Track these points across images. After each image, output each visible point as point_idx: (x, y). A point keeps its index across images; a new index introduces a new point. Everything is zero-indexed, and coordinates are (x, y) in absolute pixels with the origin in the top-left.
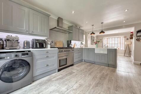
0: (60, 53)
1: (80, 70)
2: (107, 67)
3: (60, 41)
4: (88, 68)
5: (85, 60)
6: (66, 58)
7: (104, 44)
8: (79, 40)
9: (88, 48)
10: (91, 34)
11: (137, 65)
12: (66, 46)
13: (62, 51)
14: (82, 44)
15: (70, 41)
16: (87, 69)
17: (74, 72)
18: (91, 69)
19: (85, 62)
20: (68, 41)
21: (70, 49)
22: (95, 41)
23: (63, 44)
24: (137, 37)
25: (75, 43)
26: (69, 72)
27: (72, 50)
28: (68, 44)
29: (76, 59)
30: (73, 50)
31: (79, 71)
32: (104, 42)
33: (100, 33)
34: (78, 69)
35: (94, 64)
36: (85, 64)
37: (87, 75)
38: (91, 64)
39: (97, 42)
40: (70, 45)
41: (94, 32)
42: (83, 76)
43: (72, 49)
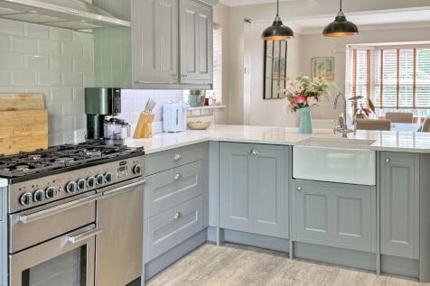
0: (24, 219)
2: (372, 277)
3: (23, 96)
5: (222, 230)
6: (84, 248)
7: (349, 95)
8: (178, 81)
10: (267, 34)
12: (79, 137)
13: (42, 200)
14: (200, 100)
15: (113, 96)
20: (91, 95)
21: (111, 168)
22: (294, 86)
23: (51, 118)
25: (149, 106)
27: (128, 173)
28: (90, 118)
29: (157, 234)
30: (136, 170)
32: (349, 80)
35: (290, 260)
36: (224, 263)
38: (266, 258)
39: (306, 95)
40: (111, 129)
41: (285, 24)
43: (130, 162)
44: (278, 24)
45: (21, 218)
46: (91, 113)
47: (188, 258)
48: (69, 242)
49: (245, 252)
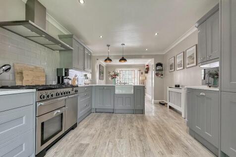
1: (97, 134)
4: (110, 124)
5: (96, 109)
6: (62, 114)
8: (84, 70)
9: (97, 85)
10: (106, 60)
11: (157, 104)
15: (67, 70)
16: (108, 127)
17: (88, 145)
18: (115, 124)
19: (96, 112)
22: (112, 73)
24: (157, 70)
25: (76, 76)
26: (73, 148)
28: (59, 77)
29: (81, 110)
30: (76, 91)
31: (96, 137)
33: (120, 60)
34: (90, 133)
35: (113, 113)
36: (98, 117)
37: (117, 140)
38: (108, 114)
39: (114, 75)
41: (110, 58)
42: (111, 145)
44: (108, 58)
45: (41, 104)
46: (59, 75)
47: (88, 117)
48: (58, 112)
49: (102, 114)
